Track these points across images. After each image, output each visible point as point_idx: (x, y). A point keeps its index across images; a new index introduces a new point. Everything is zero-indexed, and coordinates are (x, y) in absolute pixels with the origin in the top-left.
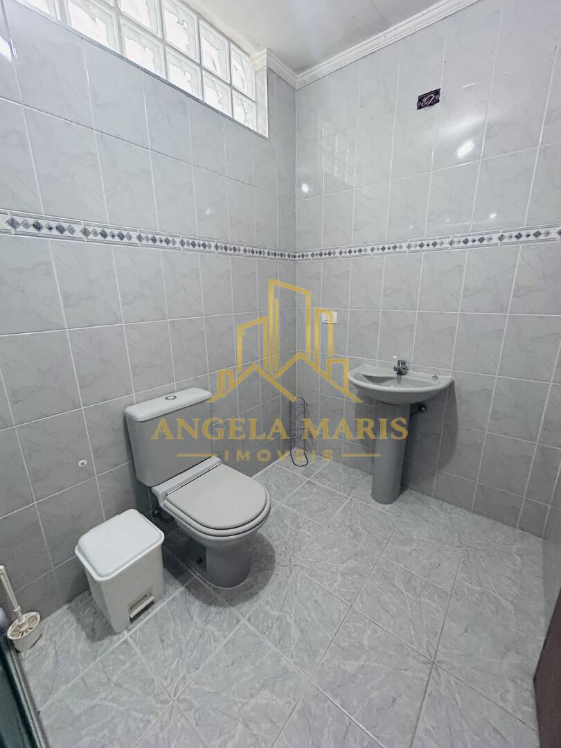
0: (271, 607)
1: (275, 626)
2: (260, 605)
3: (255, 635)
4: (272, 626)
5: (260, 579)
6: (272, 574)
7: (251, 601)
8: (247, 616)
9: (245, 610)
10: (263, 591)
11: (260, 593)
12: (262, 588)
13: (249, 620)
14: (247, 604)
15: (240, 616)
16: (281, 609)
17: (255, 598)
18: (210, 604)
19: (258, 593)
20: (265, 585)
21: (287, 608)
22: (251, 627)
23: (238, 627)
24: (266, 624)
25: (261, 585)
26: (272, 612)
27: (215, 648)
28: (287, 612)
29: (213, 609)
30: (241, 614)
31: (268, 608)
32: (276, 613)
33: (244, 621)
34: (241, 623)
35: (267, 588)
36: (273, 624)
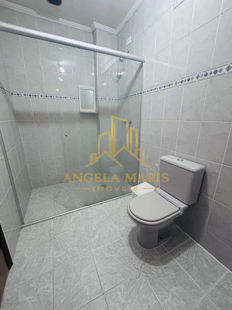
0: (122, 250)
1: (114, 248)
2: (124, 246)
3: (115, 240)
4: (115, 247)
5: (137, 251)
6: (138, 257)
7: (128, 243)
8: (122, 240)
9: (125, 240)
10: (131, 249)
11: (130, 248)
12: (132, 250)
13: (121, 240)
14: (128, 241)
15: (124, 237)
16: (119, 254)
17: (129, 245)
18: (132, 229)
19: (131, 247)
20: (133, 251)
21: (118, 256)
22: (118, 240)
23: (120, 236)
24: (117, 245)
25: (133, 250)
26: (120, 249)
27: (117, 228)
28: (117, 256)
29: (131, 230)
30: (125, 238)
31: (122, 249)
32: (119, 251)
33: (122, 238)
34: (121, 237)
35: (132, 252)
36: (115, 248)
